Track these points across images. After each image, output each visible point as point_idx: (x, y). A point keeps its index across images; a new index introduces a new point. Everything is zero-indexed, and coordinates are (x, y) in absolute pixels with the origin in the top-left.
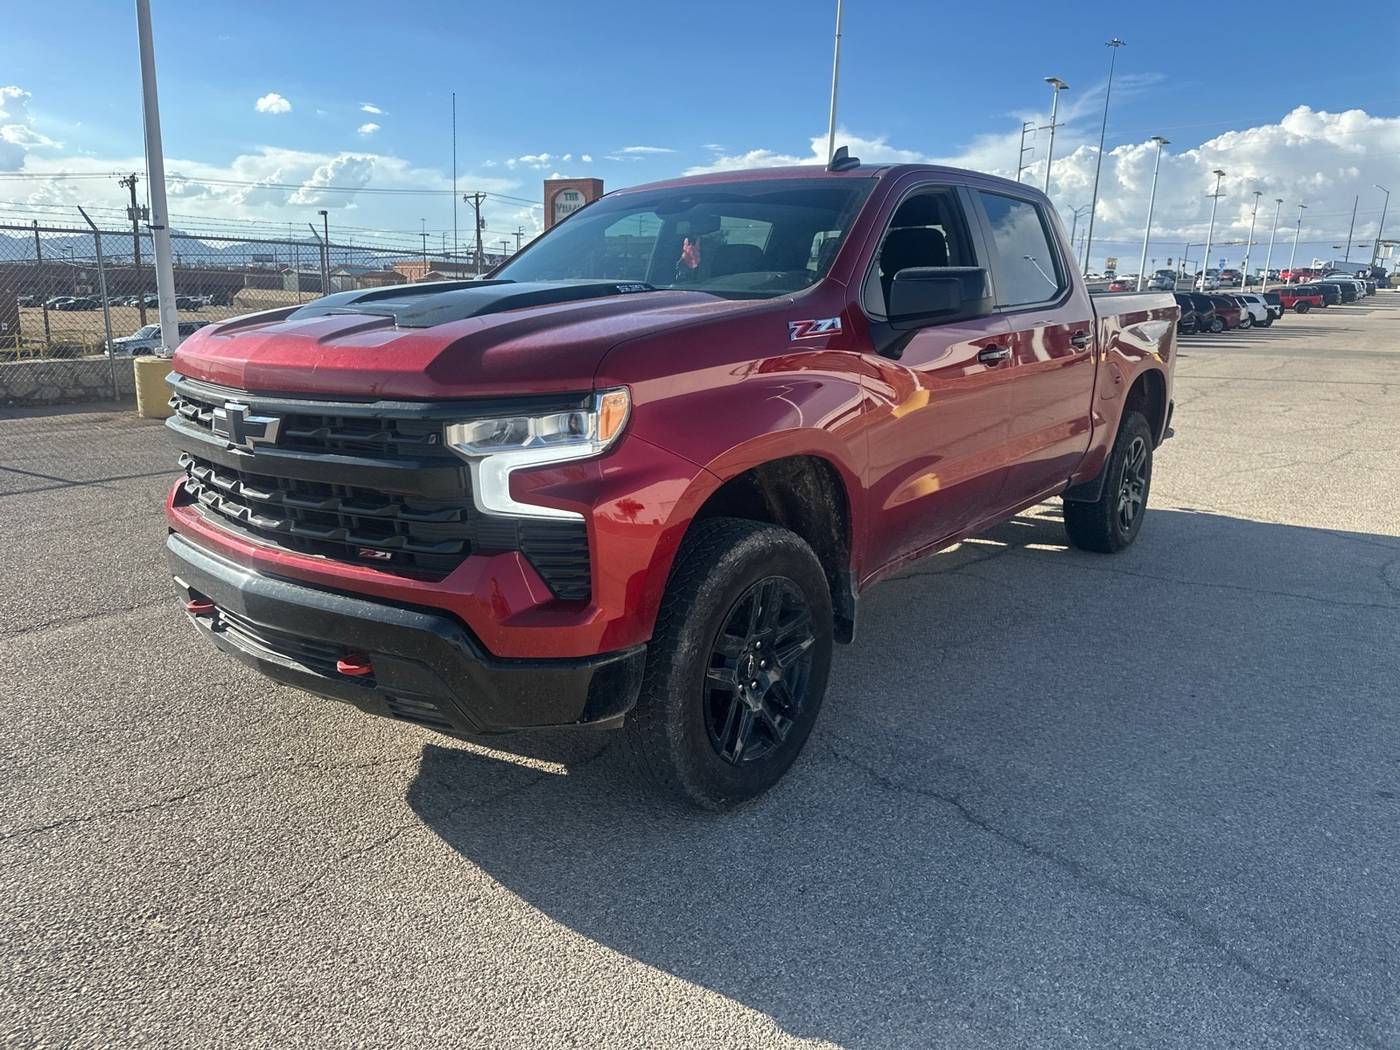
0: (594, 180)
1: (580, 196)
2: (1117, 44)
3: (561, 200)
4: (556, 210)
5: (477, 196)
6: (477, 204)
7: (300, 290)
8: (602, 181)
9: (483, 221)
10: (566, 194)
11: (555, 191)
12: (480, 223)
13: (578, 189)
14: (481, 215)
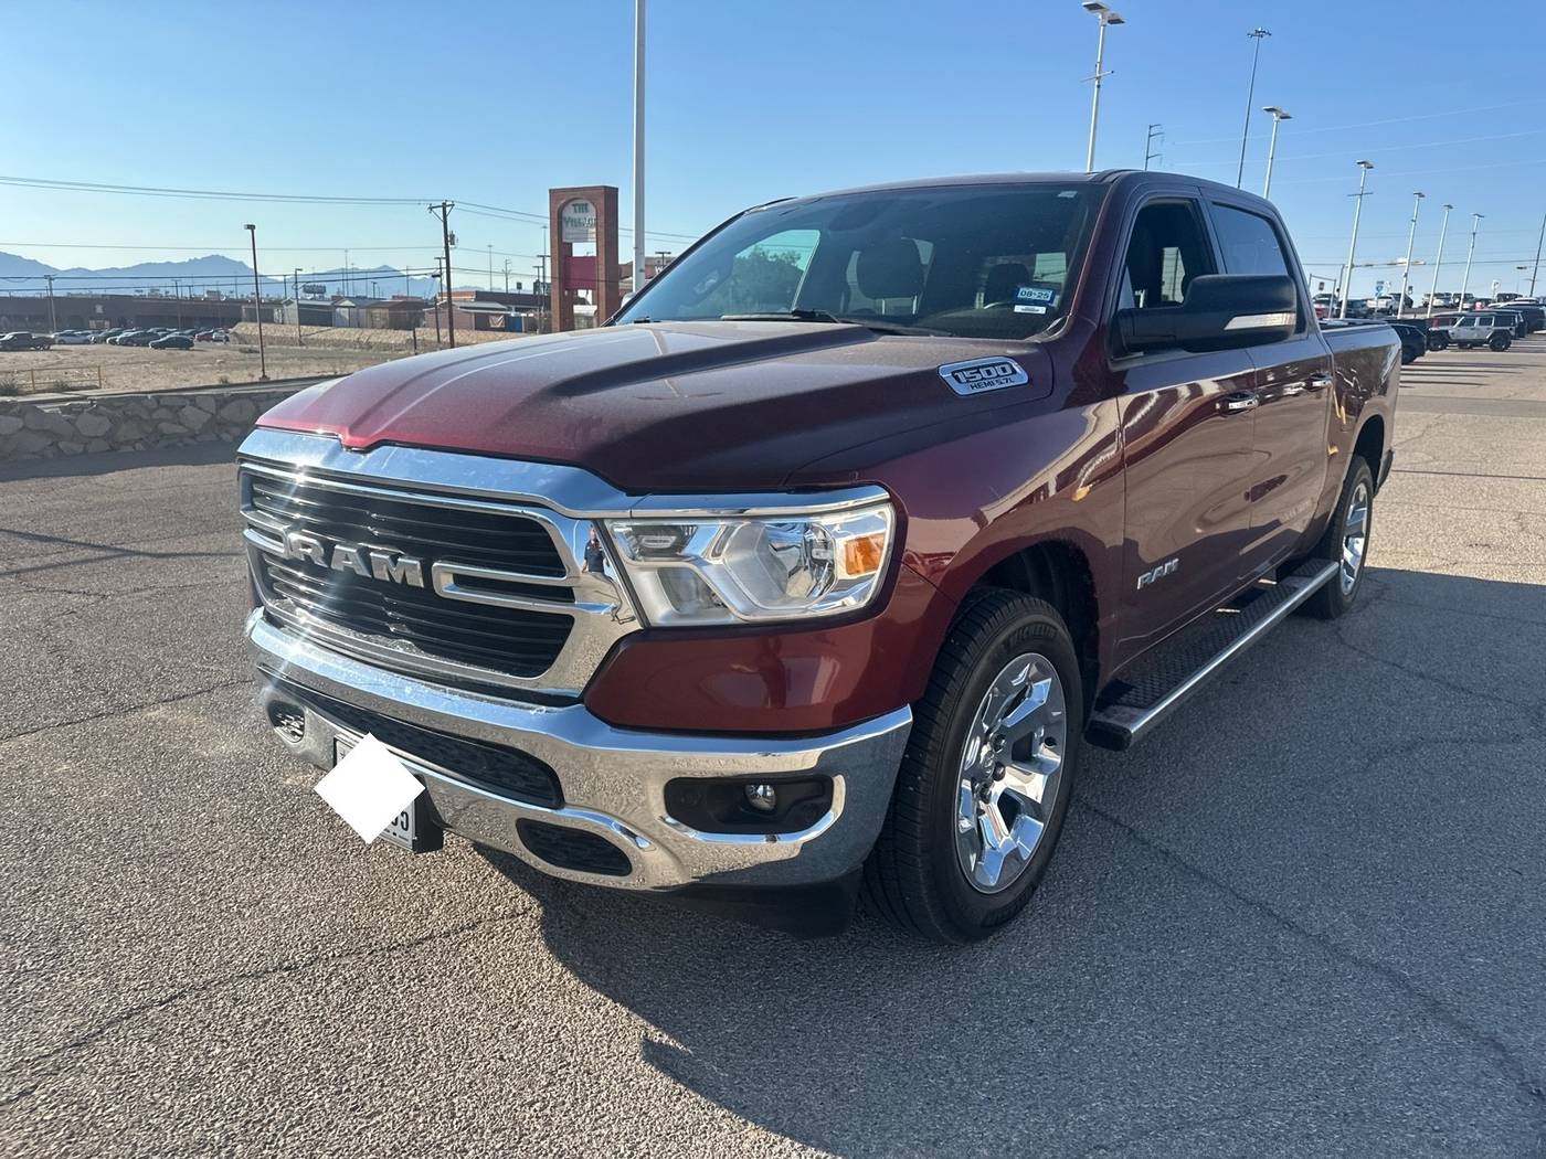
0: (605, 187)
1: (591, 208)
2: (1260, 34)
3: (569, 213)
4: (564, 224)
5: (444, 206)
6: (445, 215)
7: (301, 323)
8: (615, 190)
9: (453, 236)
10: (574, 205)
11: (562, 202)
12: (449, 239)
13: (589, 199)
14: (449, 230)
